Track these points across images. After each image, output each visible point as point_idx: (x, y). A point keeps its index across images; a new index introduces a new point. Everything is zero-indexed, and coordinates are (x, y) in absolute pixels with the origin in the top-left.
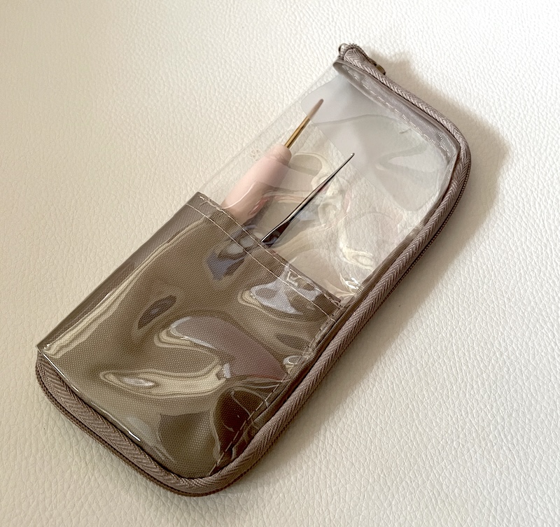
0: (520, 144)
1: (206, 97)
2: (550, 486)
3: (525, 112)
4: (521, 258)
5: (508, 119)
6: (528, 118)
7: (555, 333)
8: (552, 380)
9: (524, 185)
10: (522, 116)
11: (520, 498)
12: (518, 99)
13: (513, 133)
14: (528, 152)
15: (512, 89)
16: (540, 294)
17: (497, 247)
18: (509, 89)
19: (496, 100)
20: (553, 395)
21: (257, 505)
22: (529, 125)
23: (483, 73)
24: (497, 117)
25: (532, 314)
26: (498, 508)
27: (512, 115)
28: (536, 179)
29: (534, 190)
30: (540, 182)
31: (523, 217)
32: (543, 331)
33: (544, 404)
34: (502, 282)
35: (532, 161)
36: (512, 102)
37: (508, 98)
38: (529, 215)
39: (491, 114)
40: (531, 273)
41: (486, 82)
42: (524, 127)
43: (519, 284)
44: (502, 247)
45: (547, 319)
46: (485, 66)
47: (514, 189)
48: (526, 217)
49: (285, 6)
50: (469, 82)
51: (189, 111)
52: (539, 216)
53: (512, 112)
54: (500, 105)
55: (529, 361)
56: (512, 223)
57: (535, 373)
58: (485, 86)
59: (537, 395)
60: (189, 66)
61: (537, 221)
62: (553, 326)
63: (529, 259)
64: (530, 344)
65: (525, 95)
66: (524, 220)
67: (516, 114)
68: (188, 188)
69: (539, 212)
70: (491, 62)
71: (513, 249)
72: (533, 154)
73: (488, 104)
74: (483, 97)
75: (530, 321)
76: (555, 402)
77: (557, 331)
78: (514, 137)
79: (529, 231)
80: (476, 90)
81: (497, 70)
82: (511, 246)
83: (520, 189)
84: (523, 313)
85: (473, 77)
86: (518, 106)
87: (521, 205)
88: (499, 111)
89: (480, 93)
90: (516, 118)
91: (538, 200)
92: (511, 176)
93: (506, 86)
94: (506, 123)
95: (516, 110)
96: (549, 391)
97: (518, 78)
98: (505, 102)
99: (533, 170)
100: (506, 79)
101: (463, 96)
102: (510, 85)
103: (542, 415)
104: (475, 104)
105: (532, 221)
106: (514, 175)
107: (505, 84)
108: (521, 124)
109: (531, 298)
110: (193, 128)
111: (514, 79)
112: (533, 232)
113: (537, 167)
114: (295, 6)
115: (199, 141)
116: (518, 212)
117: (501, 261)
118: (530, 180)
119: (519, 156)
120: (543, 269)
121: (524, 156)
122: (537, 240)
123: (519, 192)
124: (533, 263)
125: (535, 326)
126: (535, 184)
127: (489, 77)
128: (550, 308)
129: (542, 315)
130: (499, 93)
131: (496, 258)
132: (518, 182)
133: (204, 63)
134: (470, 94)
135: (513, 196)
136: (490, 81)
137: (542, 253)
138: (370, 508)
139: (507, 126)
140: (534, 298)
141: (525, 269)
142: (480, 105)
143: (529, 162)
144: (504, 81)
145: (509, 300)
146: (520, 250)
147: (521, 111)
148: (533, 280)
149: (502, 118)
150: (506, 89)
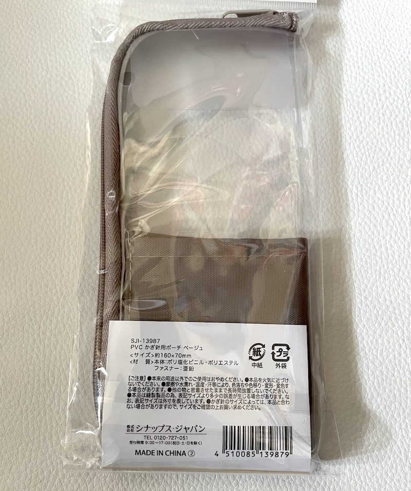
0: (399, 135)
1: (84, 82)
2: (380, 468)
4: (383, 257)
5: (391, 107)
7: (405, 331)
8: (395, 374)
9: (397, 181)
10: (405, 104)
11: (351, 479)
12: (404, 84)
14: (406, 144)
16: (396, 293)
17: (361, 245)
18: (396, 73)
19: (382, 85)
20: (394, 388)
21: (122, 483)
23: (372, 53)
24: (380, 105)
25: (385, 312)
26: (331, 487)
27: (396, 103)
29: (406, 186)
31: (391, 215)
32: (394, 329)
33: (385, 396)
34: (361, 280)
36: (397, 87)
37: (394, 83)
38: (397, 211)
39: (375, 101)
40: (391, 272)
41: (373, 64)
42: (406, 116)
43: (378, 283)
44: (367, 246)
45: (399, 318)
46: (374, 45)
47: (386, 184)
48: (394, 215)
50: (356, 64)
51: (67, 97)
52: (406, 213)
53: (396, 99)
54: (385, 91)
55: (377, 357)
56: (379, 221)
57: (381, 368)
58: (372, 69)
59: (379, 388)
60: (68, 46)
61: (404, 219)
62: (403, 324)
63: (390, 257)
64: (380, 341)
66: (392, 218)
67: (400, 102)
68: (66, 183)
70: (381, 42)
71: (377, 248)
73: (372, 91)
74: (368, 81)
75: (383, 319)
76: (395, 395)
77: (407, 330)
78: (394, 128)
79: (395, 229)
80: (361, 73)
81: (387, 51)
82: (376, 245)
83: (392, 185)
84: (378, 312)
85: (361, 58)
86: (403, 92)
87: (391, 202)
88: (383, 99)
89: (366, 77)
90: (399, 107)
92: (385, 171)
93: (393, 69)
94: (388, 112)
95: (401, 97)
96: (391, 384)
97: (407, 60)
98: (390, 88)
100: (395, 61)
101: (348, 81)
102: (398, 69)
103: (381, 407)
104: (359, 90)
105: (399, 218)
106: (388, 170)
107: (393, 67)
108: (403, 113)
109: (387, 297)
110: (71, 117)
111: (402, 61)
112: (399, 231)
115: (77, 132)
116: (387, 209)
117: (364, 260)
118: (404, 176)
119: (396, 149)
120: (403, 268)
121: (401, 148)
122: (401, 238)
123: (391, 188)
124: (394, 262)
125: (386, 324)
127: (377, 58)
128: (404, 306)
129: (395, 313)
130: (385, 77)
131: (359, 256)
132: (392, 177)
133: (83, 42)
134: (356, 78)
135: (384, 193)
136: (378, 64)
137: (404, 252)
138: (219, 487)
139: (389, 116)
140: (390, 297)
141: (386, 267)
142: (364, 92)
144: (391, 63)
145: (366, 298)
146: (383, 248)
147: (404, 98)
148: (392, 278)
149: (385, 106)
150: (394, 73)
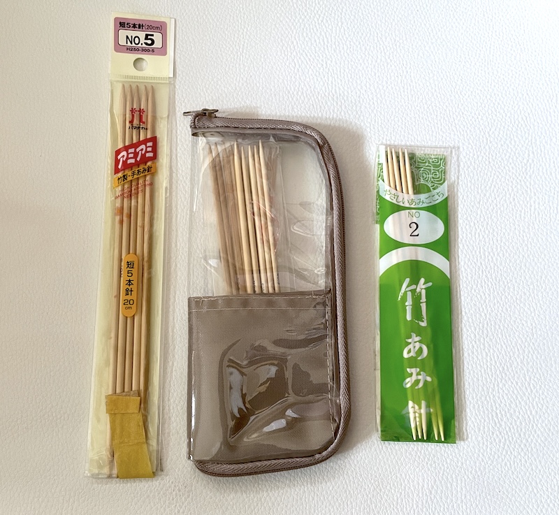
3: (479, 153)
6: (480, 158)
13: (466, 172)
15: (470, 131)
22: (481, 166)
28: (479, 213)
30: (482, 216)
35: (478, 196)
49: (286, 53)
65: (481, 137)
69: (478, 241)
72: (480, 191)
91: (478, 231)
99: (478, 205)
113: (481, 203)
114: (294, 53)
126: (478, 217)
143: (475, 198)
